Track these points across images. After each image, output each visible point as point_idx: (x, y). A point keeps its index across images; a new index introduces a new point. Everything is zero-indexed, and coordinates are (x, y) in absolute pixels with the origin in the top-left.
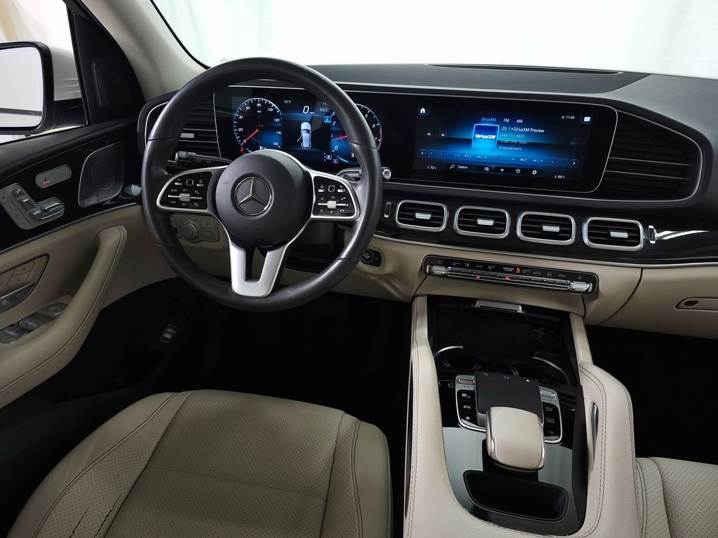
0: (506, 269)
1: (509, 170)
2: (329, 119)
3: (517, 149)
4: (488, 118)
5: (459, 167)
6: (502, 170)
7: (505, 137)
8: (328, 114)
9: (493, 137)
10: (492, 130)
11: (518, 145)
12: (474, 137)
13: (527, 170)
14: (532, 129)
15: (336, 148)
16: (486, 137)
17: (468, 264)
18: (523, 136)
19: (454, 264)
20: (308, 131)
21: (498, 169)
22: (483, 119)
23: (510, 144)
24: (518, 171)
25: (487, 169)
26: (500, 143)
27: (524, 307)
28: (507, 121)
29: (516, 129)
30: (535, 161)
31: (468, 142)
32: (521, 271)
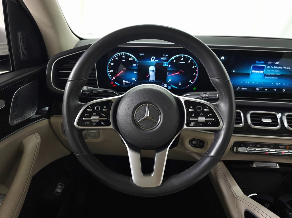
0: (281, 147)
1: (270, 89)
2: (167, 64)
3: (275, 78)
4: (260, 61)
5: (242, 89)
6: (266, 90)
7: (268, 72)
8: (166, 61)
9: (262, 72)
10: (262, 68)
11: (275, 76)
12: (252, 72)
13: (279, 89)
14: (284, 67)
15: (170, 80)
16: (258, 72)
17: (259, 145)
18: (279, 71)
19: (251, 146)
20: (153, 71)
21: (264, 89)
22: (257, 62)
23: (271, 76)
24: (275, 90)
25: (258, 89)
26: (265, 75)
27: (280, 164)
28: (270, 63)
29: (275, 67)
30: (284, 84)
31: (248, 75)
32: (289, 147)
